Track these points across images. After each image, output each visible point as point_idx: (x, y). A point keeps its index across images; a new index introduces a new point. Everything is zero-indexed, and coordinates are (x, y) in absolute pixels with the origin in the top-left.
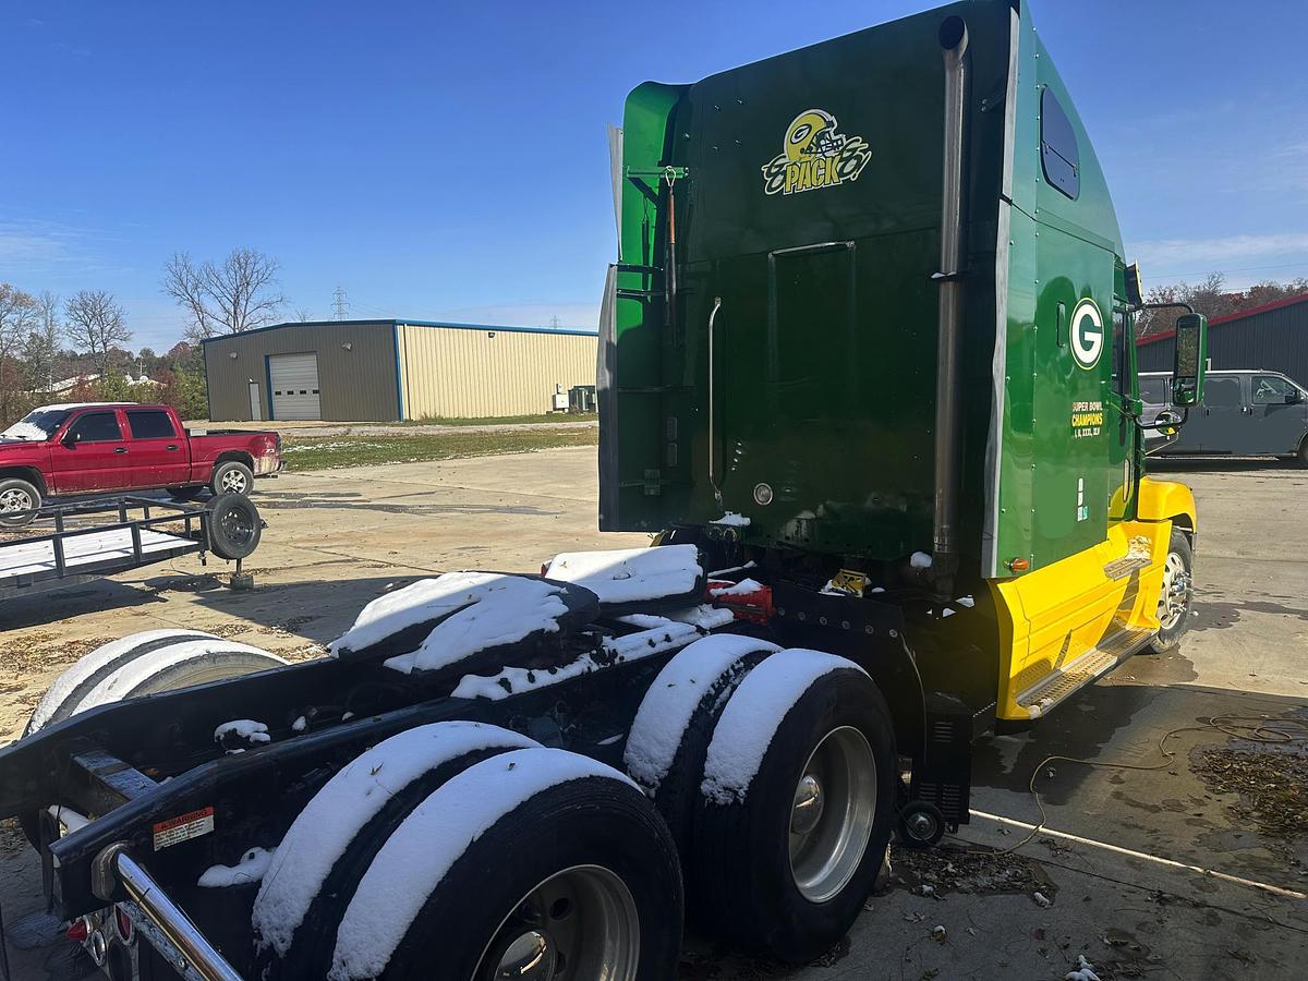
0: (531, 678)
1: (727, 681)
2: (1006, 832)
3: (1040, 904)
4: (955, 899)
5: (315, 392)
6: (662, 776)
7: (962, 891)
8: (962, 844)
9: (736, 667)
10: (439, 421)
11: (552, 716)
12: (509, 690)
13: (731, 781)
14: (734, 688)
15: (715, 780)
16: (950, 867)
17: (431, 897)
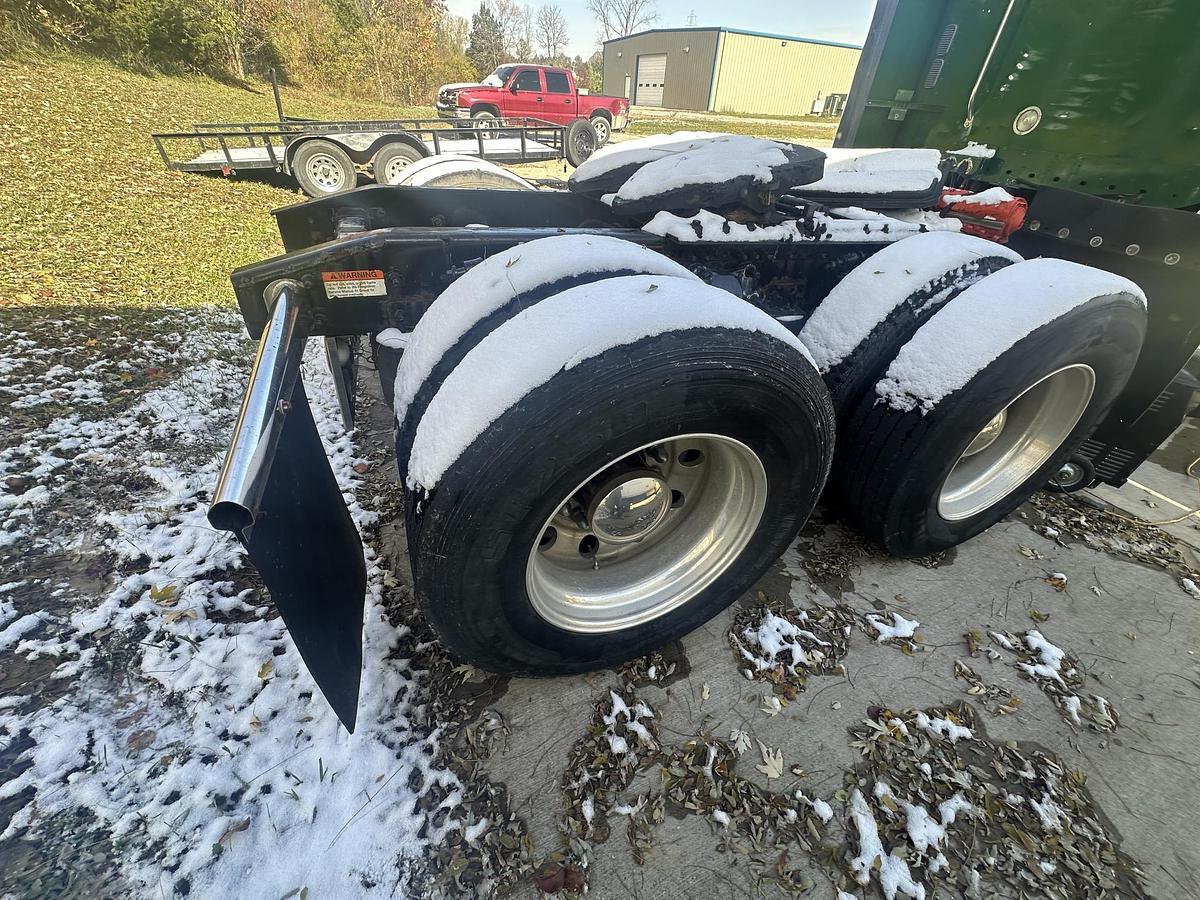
0: (726, 229)
1: (950, 285)
2: (1153, 505)
3: (1188, 592)
4: (1079, 551)
5: (662, 85)
6: (834, 363)
7: (1091, 547)
8: (1097, 501)
9: (968, 268)
10: (733, 114)
11: (739, 278)
12: (700, 234)
13: (920, 388)
14: (956, 293)
15: (897, 382)
16: (1083, 520)
17: (494, 424)
